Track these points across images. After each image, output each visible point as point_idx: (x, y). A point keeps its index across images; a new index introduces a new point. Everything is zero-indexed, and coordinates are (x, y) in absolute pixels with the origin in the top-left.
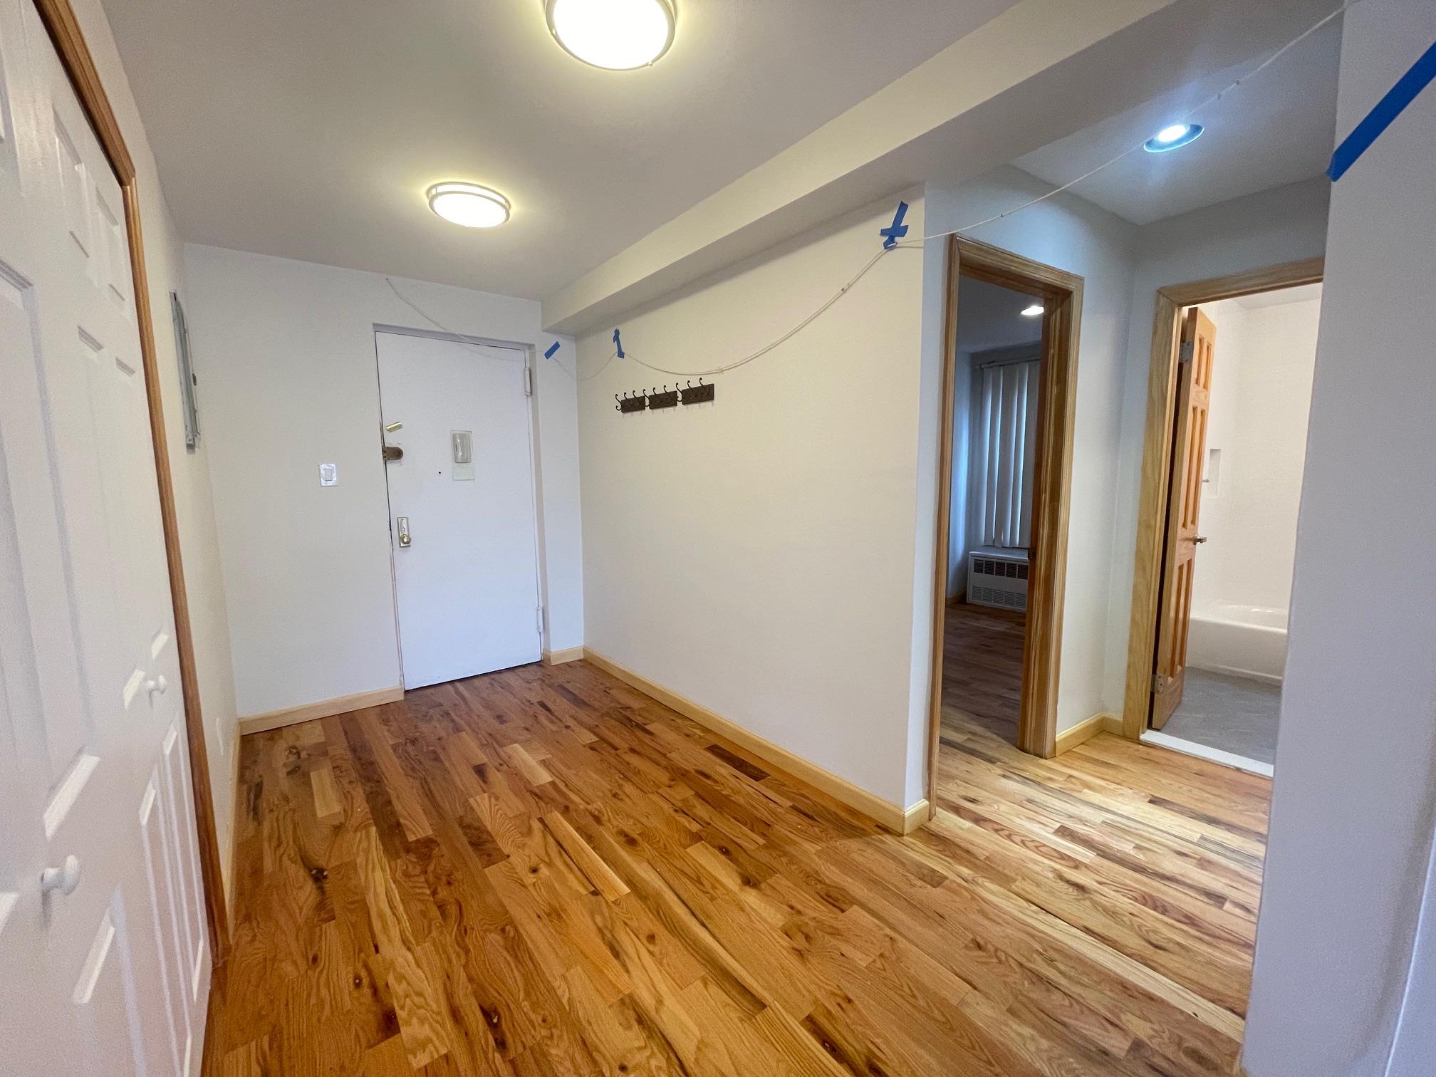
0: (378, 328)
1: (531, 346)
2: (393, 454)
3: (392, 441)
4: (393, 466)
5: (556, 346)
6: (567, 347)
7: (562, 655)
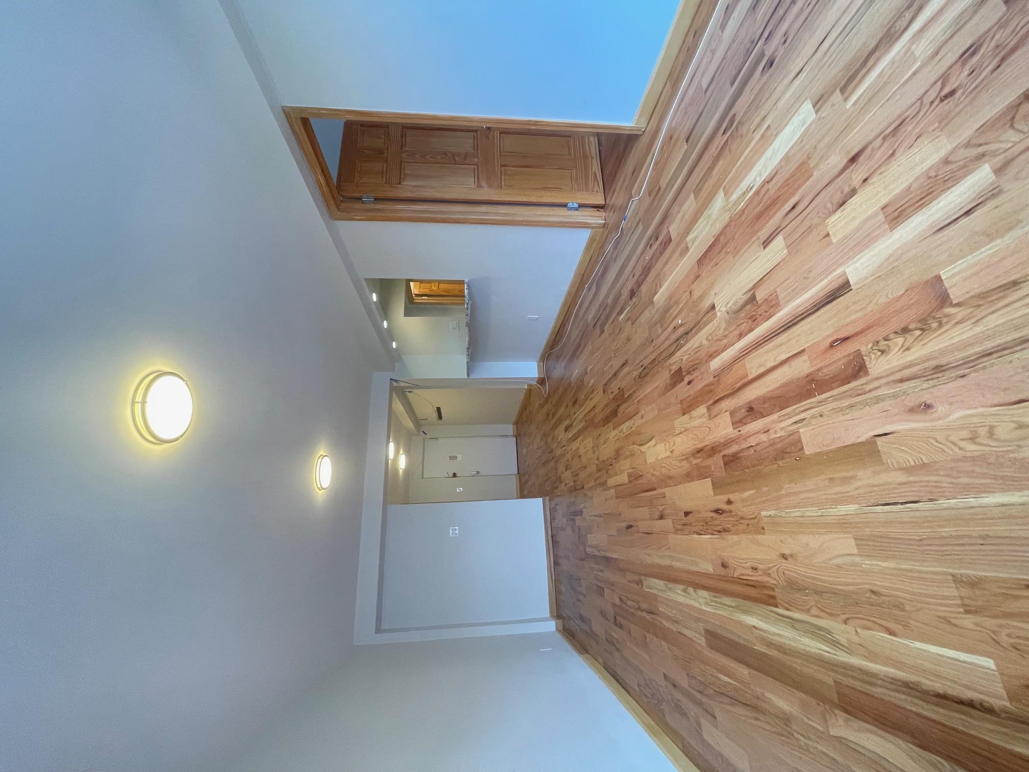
0: (422, 477)
1: (424, 439)
2: (455, 475)
3: (452, 476)
4: (458, 475)
5: (423, 431)
6: (423, 428)
7: (514, 431)
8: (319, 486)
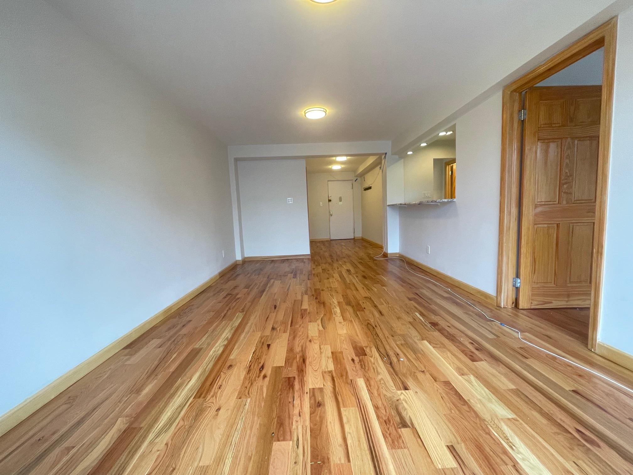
0: (328, 181)
1: (352, 180)
3: (330, 199)
4: (330, 203)
5: (357, 179)
6: (359, 179)
7: (358, 237)
8: (306, 112)
